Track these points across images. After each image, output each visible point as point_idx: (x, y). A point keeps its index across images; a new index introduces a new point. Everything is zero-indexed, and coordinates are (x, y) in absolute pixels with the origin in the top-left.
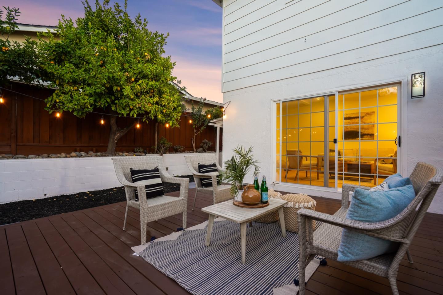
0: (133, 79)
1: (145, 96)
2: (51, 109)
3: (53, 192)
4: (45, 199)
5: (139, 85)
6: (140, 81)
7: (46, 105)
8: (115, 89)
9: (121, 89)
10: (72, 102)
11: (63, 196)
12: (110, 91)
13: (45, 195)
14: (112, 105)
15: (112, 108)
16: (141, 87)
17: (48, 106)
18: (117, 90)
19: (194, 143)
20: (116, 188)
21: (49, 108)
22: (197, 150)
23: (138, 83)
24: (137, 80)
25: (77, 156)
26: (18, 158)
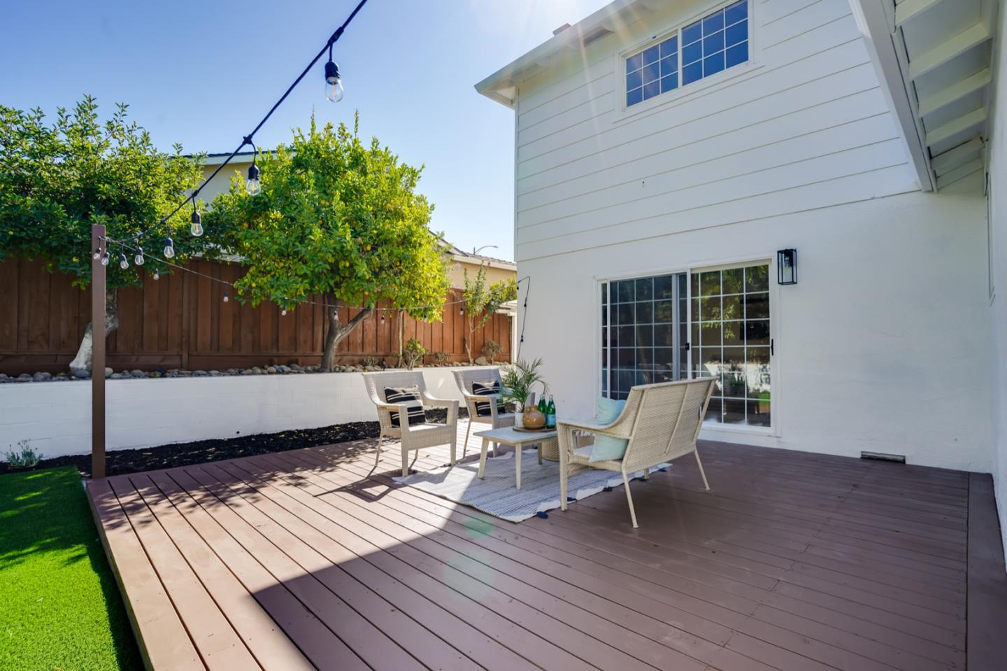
0: (369, 248)
1: (386, 273)
2: (244, 297)
3: (249, 428)
4: (237, 439)
5: (378, 256)
6: (380, 250)
7: (237, 292)
8: (343, 265)
9: (352, 266)
10: (280, 289)
11: (260, 436)
12: (334, 269)
13: (238, 433)
14: (335, 289)
15: (335, 295)
16: (380, 259)
17: (240, 293)
18: (345, 267)
19: (469, 348)
20: (337, 426)
21: (241, 296)
22: (474, 361)
23: (376, 253)
24: (374, 249)
25: (278, 372)
26: (199, 375)
